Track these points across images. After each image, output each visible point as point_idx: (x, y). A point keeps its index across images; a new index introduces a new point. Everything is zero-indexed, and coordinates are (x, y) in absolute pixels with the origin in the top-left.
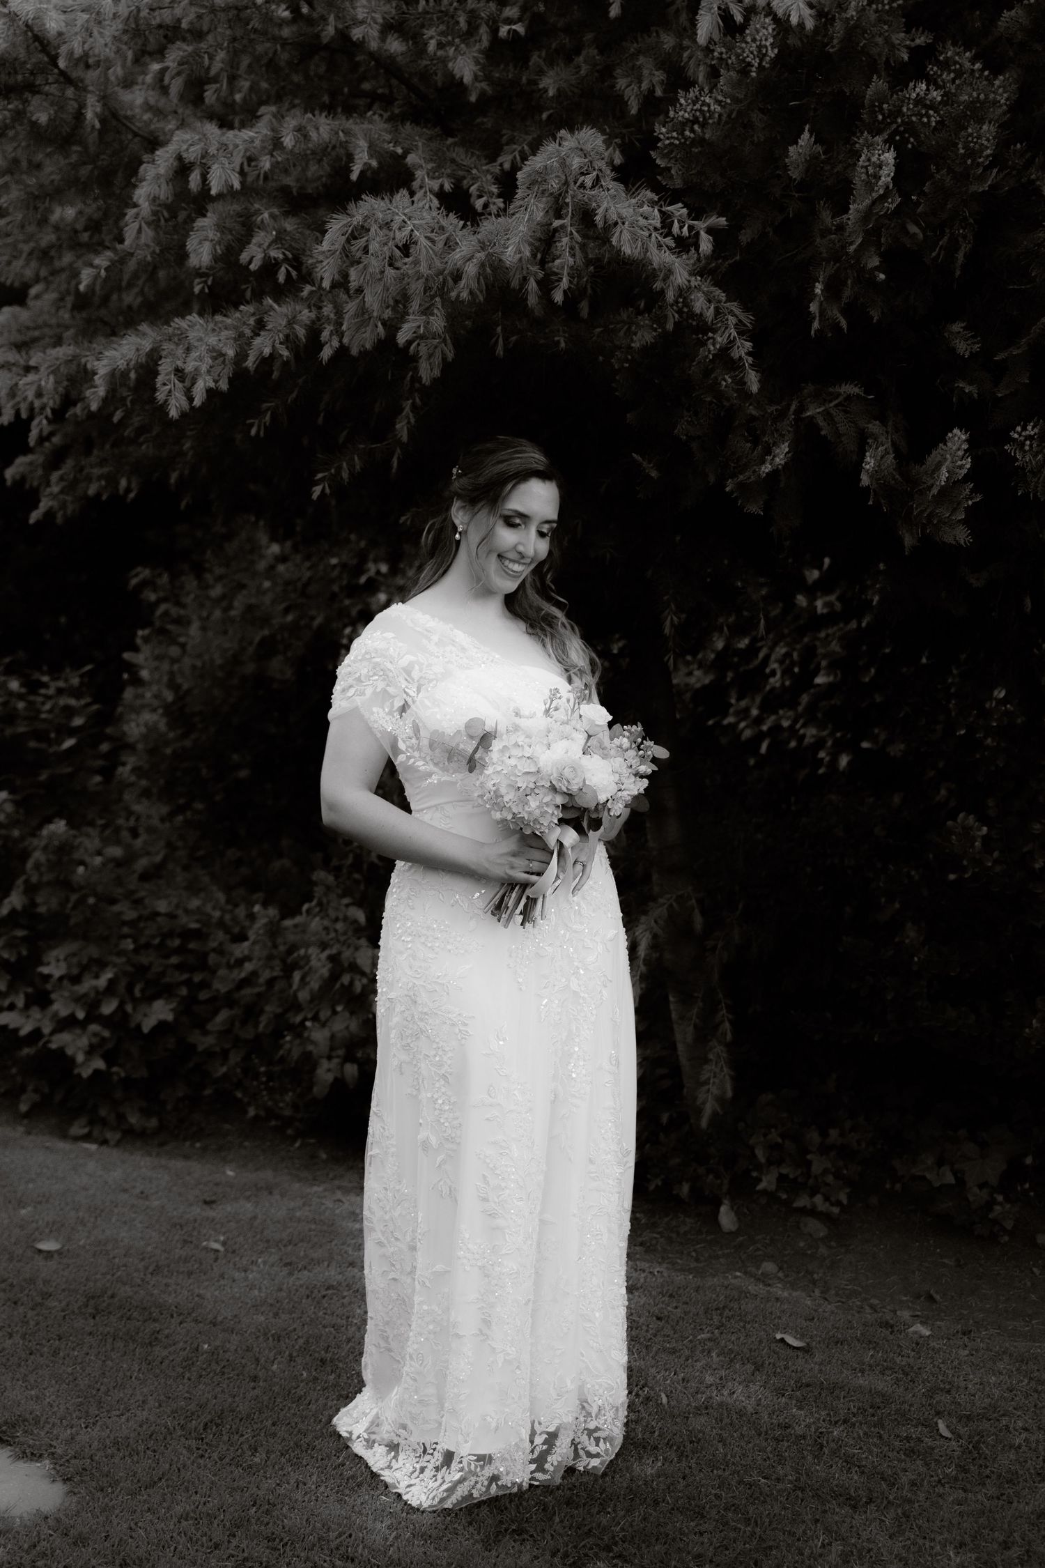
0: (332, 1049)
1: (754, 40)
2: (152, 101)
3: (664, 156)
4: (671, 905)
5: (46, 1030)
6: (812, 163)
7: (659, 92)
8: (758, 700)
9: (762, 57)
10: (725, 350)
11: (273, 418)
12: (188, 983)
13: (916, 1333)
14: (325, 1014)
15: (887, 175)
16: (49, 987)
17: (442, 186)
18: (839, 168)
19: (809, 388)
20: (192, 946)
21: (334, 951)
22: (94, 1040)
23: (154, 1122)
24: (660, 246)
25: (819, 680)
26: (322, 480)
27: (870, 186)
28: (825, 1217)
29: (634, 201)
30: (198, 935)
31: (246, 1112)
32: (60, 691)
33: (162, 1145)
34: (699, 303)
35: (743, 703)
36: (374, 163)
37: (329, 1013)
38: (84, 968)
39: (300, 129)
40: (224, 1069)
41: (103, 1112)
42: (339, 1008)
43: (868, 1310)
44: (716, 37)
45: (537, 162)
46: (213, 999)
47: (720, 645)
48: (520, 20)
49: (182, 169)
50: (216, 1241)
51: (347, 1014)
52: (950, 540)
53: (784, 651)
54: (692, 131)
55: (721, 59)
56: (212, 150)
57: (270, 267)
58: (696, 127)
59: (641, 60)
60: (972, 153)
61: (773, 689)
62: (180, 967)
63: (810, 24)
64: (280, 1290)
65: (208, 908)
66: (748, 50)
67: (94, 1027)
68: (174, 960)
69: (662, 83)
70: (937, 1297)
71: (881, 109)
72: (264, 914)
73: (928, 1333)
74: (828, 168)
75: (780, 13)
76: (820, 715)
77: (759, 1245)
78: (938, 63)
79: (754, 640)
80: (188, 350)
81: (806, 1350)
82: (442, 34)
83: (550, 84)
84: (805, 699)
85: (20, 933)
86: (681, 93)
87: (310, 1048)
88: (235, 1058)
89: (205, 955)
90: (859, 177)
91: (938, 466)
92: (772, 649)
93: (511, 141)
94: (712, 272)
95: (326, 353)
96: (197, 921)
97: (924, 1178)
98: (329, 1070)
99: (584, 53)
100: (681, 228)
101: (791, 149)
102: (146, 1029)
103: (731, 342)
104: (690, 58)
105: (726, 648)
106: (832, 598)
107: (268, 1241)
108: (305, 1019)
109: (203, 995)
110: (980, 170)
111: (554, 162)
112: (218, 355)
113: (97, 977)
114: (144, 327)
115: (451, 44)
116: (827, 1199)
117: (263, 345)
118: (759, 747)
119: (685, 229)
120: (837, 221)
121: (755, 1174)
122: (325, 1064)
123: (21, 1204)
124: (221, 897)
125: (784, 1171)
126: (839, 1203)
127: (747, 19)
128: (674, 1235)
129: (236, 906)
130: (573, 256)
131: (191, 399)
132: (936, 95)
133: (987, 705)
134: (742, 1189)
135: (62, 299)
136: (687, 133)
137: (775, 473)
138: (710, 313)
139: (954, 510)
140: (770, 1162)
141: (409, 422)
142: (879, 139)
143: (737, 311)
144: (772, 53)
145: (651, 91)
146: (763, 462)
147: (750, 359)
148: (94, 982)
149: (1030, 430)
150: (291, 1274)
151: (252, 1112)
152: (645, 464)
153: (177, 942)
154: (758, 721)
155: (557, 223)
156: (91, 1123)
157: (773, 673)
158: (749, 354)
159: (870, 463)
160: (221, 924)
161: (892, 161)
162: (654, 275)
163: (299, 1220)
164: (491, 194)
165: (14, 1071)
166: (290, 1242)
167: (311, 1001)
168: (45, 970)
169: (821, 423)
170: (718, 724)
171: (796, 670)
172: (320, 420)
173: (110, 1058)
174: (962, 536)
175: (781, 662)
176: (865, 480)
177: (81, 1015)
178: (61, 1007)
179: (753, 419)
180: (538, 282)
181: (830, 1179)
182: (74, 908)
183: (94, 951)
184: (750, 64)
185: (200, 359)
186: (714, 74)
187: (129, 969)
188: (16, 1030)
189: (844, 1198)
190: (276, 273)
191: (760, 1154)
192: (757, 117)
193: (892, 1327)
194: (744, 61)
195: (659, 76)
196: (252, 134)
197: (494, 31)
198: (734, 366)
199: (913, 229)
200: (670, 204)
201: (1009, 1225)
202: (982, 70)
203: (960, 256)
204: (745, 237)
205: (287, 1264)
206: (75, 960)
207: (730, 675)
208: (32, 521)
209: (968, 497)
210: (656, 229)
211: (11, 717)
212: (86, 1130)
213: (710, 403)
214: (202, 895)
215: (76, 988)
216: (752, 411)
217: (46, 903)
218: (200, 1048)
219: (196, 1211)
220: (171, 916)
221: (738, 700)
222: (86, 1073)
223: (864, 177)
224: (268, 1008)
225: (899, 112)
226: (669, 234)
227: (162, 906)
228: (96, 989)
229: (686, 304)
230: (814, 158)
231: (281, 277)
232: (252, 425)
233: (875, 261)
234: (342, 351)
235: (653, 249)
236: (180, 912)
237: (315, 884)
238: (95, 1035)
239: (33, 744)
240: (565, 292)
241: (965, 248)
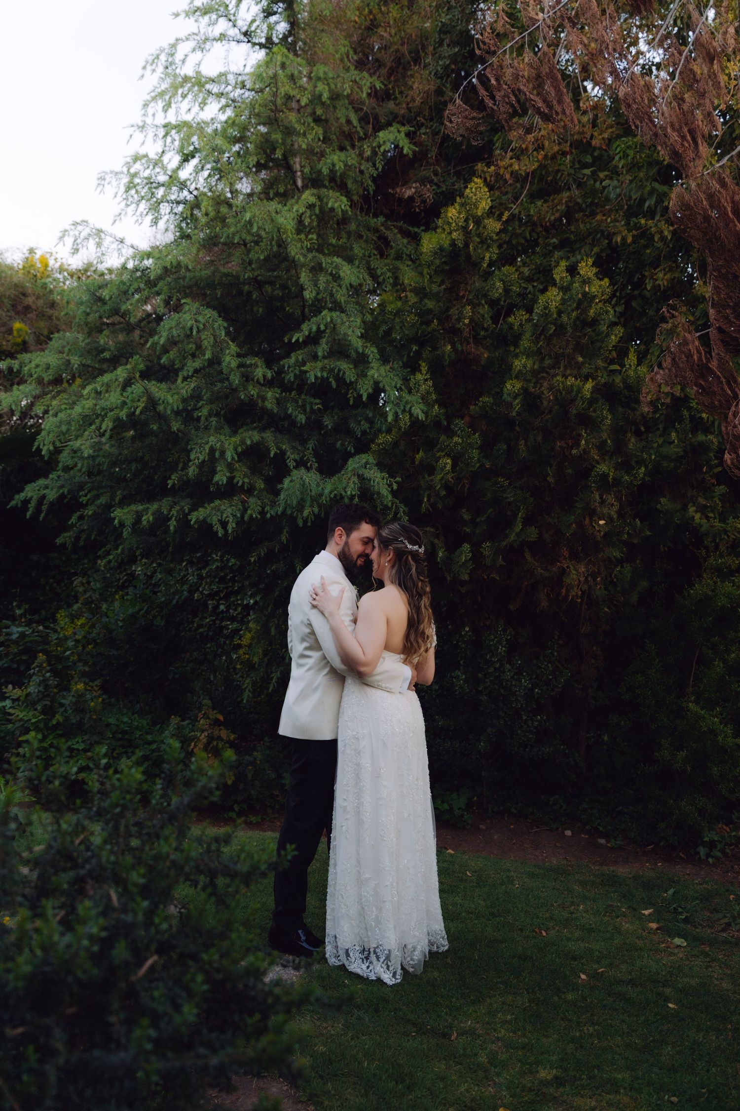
1: (404, 420)
6: (421, 460)
9: (405, 425)
15: (449, 467)
18: (432, 463)
21: (209, 732)
27: (442, 469)
39: (250, 437)
49: (212, 451)
52: (462, 579)
54: (382, 445)
60: (471, 459)
63: (424, 419)
66: (402, 423)
75: (415, 415)
78: (454, 424)
90: (439, 466)
91: (460, 555)
95: (268, 516)
101: (418, 455)
112: (234, 515)
114: (205, 505)
119: (388, 481)
120: (430, 478)
136: (380, 446)
142: (443, 454)
144: (408, 424)
149: (488, 544)
159: (440, 554)
161: (450, 463)
162: (378, 493)
174: (466, 577)
184: (402, 428)
185: (228, 517)
186: (391, 430)
192: (402, 442)
199: (451, 480)
201: (470, 822)
202: (471, 431)
203: (465, 489)
209: (470, 566)
223: (441, 466)
225: (450, 446)
230: (422, 457)
241: (467, 486)
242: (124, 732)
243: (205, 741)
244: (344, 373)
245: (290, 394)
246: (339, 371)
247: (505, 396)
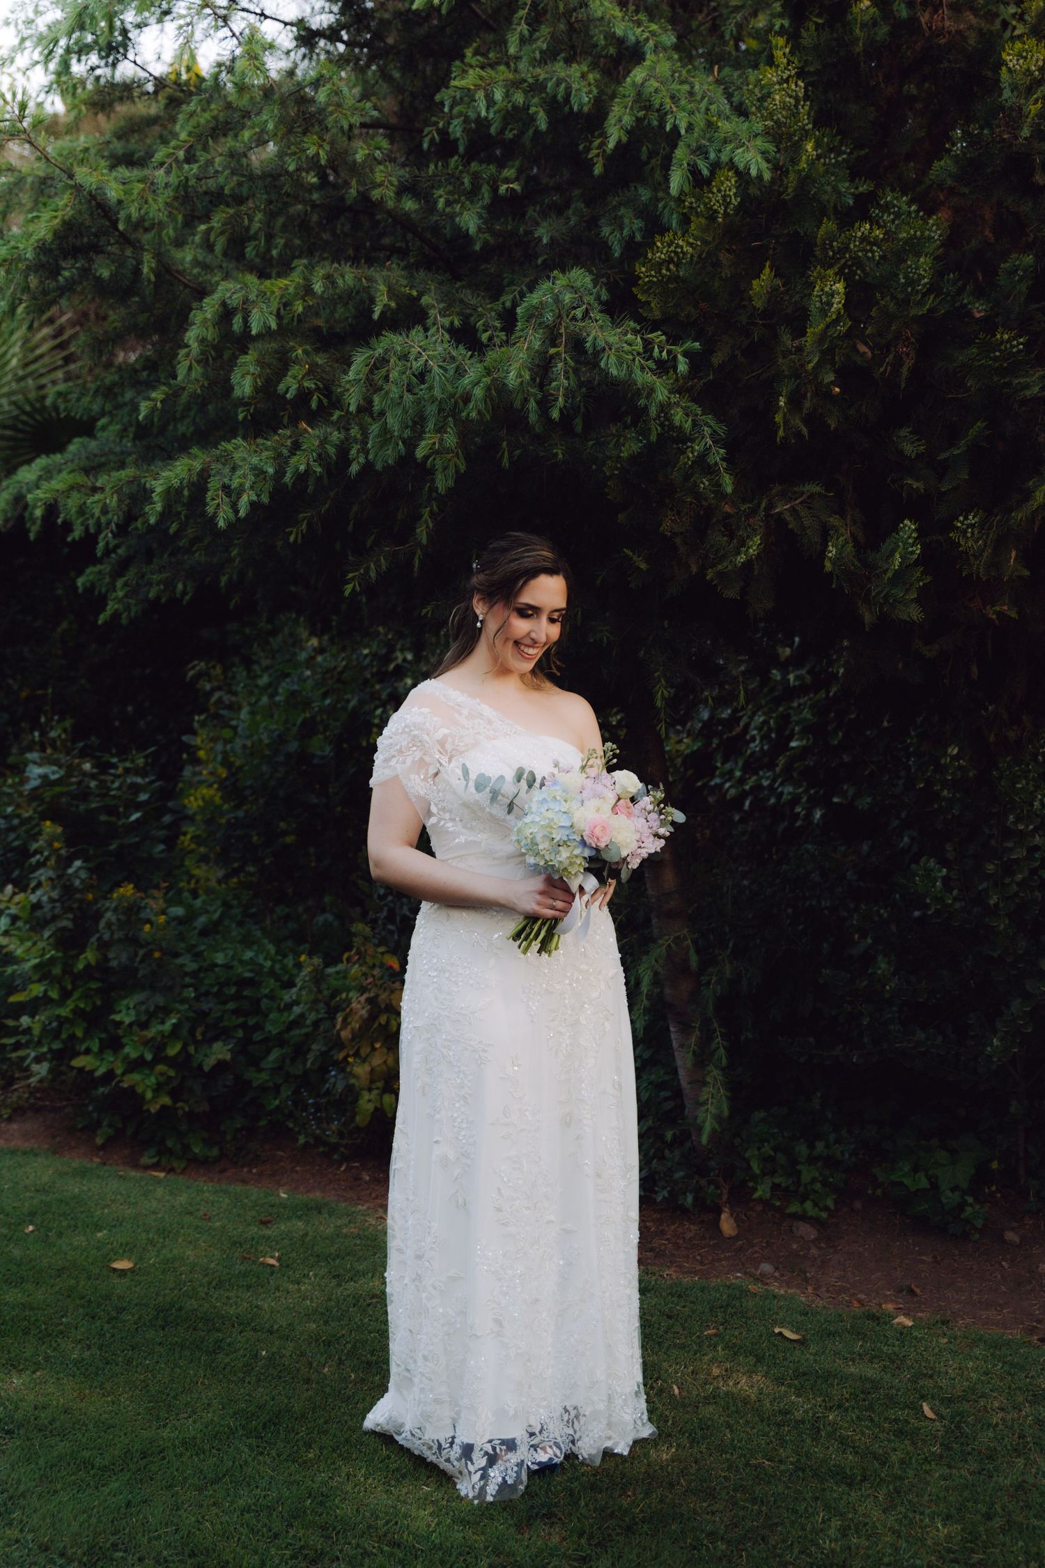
0: (372, 1081)
1: (719, 191)
2: (200, 258)
3: (645, 292)
4: (669, 946)
5: (119, 1072)
6: (773, 293)
7: (638, 238)
8: (740, 763)
9: (727, 205)
10: (703, 456)
11: (309, 525)
12: (243, 1026)
13: (899, 1324)
14: (364, 1051)
15: (838, 303)
16: (120, 1032)
17: (452, 323)
18: (797, 298)
19: (777, 488)
20: (246, 993)
21: (372, 994)
22: (162, 1079)
23: (215, 1152)
24: (642, 368)
25: (793, 744)
26: (353, 579)
27: (824, 312)
28: (815, 1222)
29: (619, 330)
30: (251, 983)
31: (297, 1140)
32: (127, 771)
33: (223, 1171)
34: (678, 416)
35: (728, 766)
36: (393, 304)
37: (369, 1050)
38: (151, 1015)
39: (329, 278)
40: (277, 1102)
41: (170, 1143)
42: (378, 1045)
43: (856, 1304)
44: (686, 189)
45: (534, 298)
46: (266, 1040)
47: (705, 715)
48: (517, 179)
49: (226, 314)
50: (272, 1257)
51: (385, 1050)
52: (905, 617)
53: (762, 719)
54: (668, 269)
55: (691, 208)
56: (252, 297)
57: (304, 396)
58: (671, 266)
59: (622, 211)
60: (911, 282)
61: (753, 753)
62: (235, 1012)
63: (767, 176)
64: (330, 1299)
65: (261, 959)
66: (715, 200)
67: (161, 1068)
68: (231, 1006)
69: (640, 229)
70: (918, 1291)
71: (832, 246)
72: (310, 964)
73: (910, 1324)
74: (787, 298)
75: (741, 167)
76: (795, 775)
77: (756, 1249)
78: (879, 206)
79: (735, 711)
80: (234, 469)
81: (802, 1342)
82: (450, 193)
83: (544, 233)
84: (782, 761)
85: (94, 985)
86: (658, 237)
87: (353, 1081)
88: (286, 1092)
89: (258, 1000)
90: (814, 305)
91: (893, 552)
92: (751, 718)
93: (512, 283)
94: (689, 390)
95: (354, 468)
96: (251, 971)
97: (902, 1184)
98: (370, 1101)
99: (573, 206)
100: (661, 352)
101: (755, 282)
102: (206, 1069)
103: (708, 449)
104: (664, 208)
105: (711, 718)
106: (803, 672)
107: (318, 1256)
108: (348, 1056)
109: (257, 1036)
110: (919, 297)
111: (549, 298)
112: (259, 472)
113: (163, 1023)
114: (195, 450)
115: (457, 201)
116: (816, 1205)
117: (299, 463)
118: (743, 804)
119: (664, 353)
120: (796, 343)
121: (751, 1184)
122: (366, 1095)
123: (98, 1228)
124: (272, 949)
125: (777, 1181)
126: (826, 1209)
127: (713, 173)
128: (681, 1242)
129: (285, 956)
130: (567, 379)
131: (236, 512)
132: (878, 233)
133: (943, 761)
134: (740, 1197)
135: (125, 430)
136: (664, 271)
137: (748, 564)
138: (688, 425)
139: (907, 591)
140: (764, 1174)
141: (428, 527)
142: (830, 272)
143: (712, 423)
144: (735, 202)
145: (632, 237)
146: (739, 553)
147: (725, 464)
148: (160, 1028)
150: (339, 1285)
151: (302, 1140)
152: (635, 558)
153: (233, 990)
154: (741, 781)
155: (552, 351)
156: (159, 1153)
157: (753, 739)
158: (723, 459)
159: (832, 551)
160: (272, 972)
161: (842, 290)
162: (638, 393)
163: (346, 1236)
164: (495, 329)
165: (90, 1108)
166: (338, 1256)
167: (353, 1039)
168: (117, 1018)
169: (788, 517)
170: (705, 785)
171: (773, 735)
172: (350, 528)
173: (175, 1094)
174: (914, 613)
175: (759, 729)
176: (828, 566)
177: (149, 1057)
178: (131, 1051)
179: (728, 516)
180: (538, 403)
181: (818, 1186)
182: (142, 961)
183: (160, 1000)
184: (716, 211)
185: (245, 476)
186: (685, 221)
187: (192, 1014)
188: (92, 1072)
189: (830, 1203)
190: (310, 400)
191: (756, 1167)
192: (724, 257)
193: (878, 1319)
194: (711, 208)
195: (638, 224)
196: (286, 282)
197: (495, 190)
198: (710, 470)
199: (862, 348)
200: (651, 332)
201: (979, 1223)
202: (917, 212)
203: (905, 371)
204: (717, 359)
205: (334, 1277)
206: (143, 1008)
207: (715, 741)
208: (100, 622)
209: (919, 579)
210: (639, 354)
211: (85, 795)
212: (155, 1160)
213: (691, 503)
214: (255, 947)
215: (144, 1033)
216: (727, 509)
217: (118, 957)
218: (255, 1084)
219: (254, 1230)
220: (228, 967)
221: (723, 763)
222: (154, 1108)
223: (818, 305)
224: (314, 1047)
225: (847, 249)
226: (651, 357)
227: (220, 958)
228: (162, 1033)
229: (668, 418)
230: (775, 289)
231: (314, 405)
232: (291, 533)
233: (830, 377)
234: (368, 467)
235: (638, 371)
236: (235, 963)
237: (355, 935)
238: (162, 1074)
239: (103, 818)
240: (561, 410)
241: (908, 363)
242: (243, 983)
243: (364, 1013)
244: (568, 91)
245: (446, 166)
246: (558, 84)
247: (1007, 94)
